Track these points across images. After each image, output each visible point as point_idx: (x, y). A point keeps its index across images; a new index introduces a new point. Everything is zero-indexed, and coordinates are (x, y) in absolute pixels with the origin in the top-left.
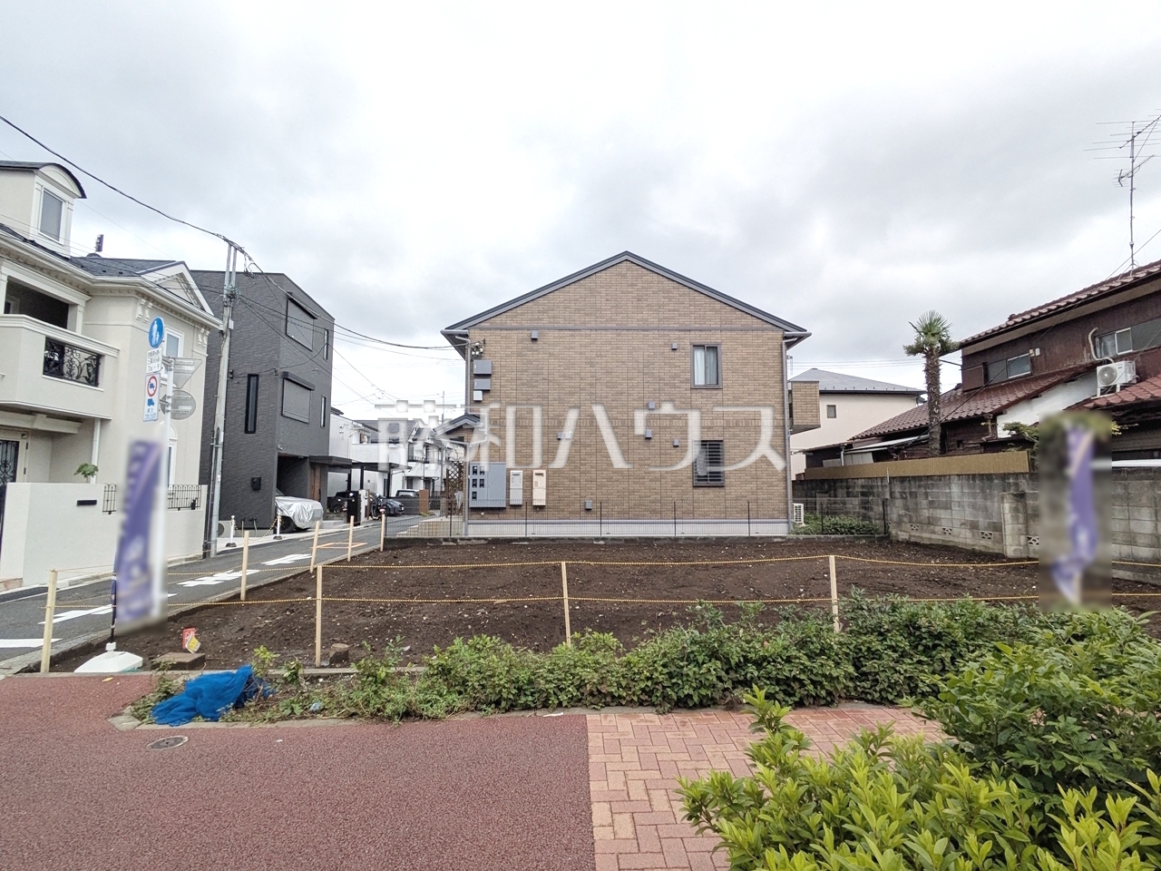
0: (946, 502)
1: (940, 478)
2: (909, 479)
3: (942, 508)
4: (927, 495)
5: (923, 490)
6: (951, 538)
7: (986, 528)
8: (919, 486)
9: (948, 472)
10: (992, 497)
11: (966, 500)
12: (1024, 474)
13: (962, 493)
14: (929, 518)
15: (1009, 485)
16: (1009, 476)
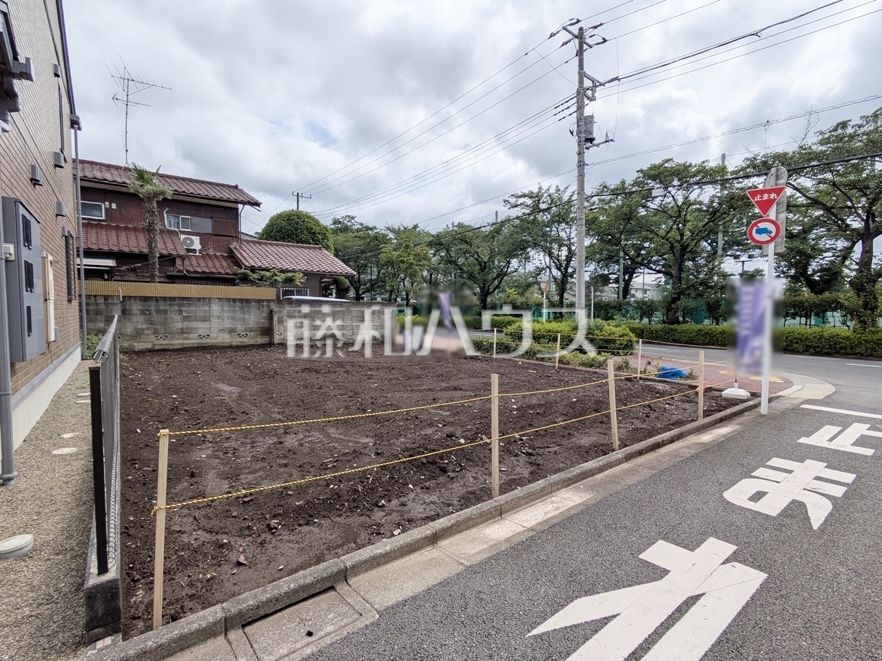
0: (205, 317)
1: (199, 299)
2: (157, 299)
3: (200, 321)
4: (181, 312)
5: (176, 308)
6: (208, 341)
7: (243, 331)
8: (170, 305)
9: (209, 296)
10: (249, 312)
11: (226, 314)
12: (273, 300)
13: (223, 310)
14: (182, 329)
15: (263, 306)
16: (263, 301)
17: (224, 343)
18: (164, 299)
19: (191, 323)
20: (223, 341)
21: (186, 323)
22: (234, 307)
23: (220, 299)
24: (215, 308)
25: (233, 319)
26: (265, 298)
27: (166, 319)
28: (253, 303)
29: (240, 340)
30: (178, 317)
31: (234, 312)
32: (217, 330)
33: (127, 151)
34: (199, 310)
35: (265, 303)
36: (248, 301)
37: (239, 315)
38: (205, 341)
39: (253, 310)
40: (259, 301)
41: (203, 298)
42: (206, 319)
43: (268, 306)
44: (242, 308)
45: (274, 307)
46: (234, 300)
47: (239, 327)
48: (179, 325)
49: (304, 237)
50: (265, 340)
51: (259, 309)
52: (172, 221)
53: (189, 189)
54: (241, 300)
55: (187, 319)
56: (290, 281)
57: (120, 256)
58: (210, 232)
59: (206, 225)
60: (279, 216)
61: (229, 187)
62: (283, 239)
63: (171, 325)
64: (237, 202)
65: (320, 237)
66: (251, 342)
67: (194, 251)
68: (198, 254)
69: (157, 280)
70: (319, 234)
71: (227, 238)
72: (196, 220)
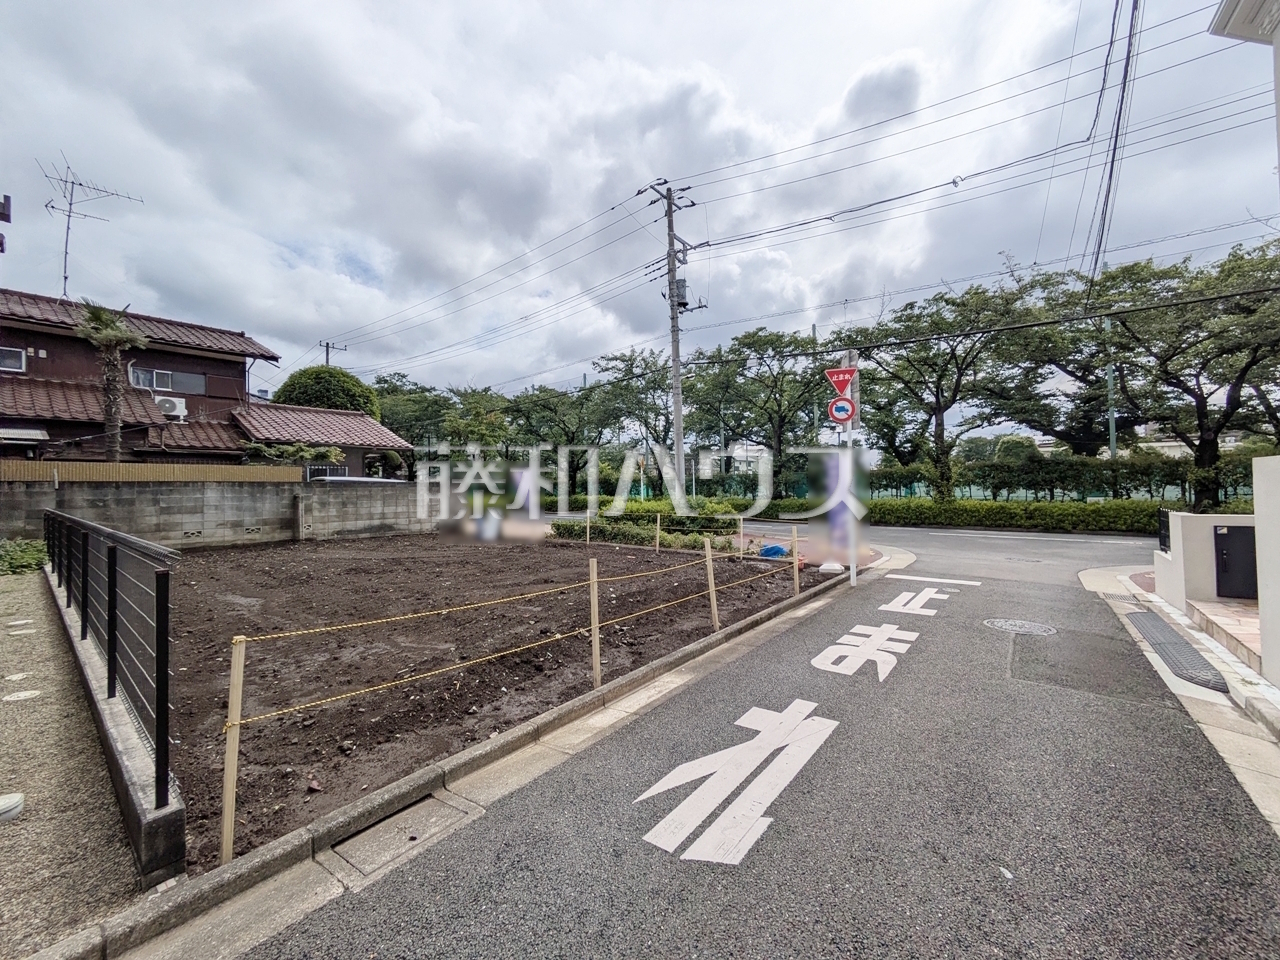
0: (195, 507)
1: (186, 484)
2: (117, 485)
3: (190, 513)
4: (156, 502)
5: (150, 496)
6: (198, 540)
7: (253, 525)
8: (140, 493)
9: (202, 479)
10: (263, 500)
11: (228, 503)
12: (299, 483)
13: (223, 498)
14: (158, 525)
15: (284, 491)
16: (283, 484)
17: (224, 541)
18: (130, 484)
19: (174, 516)
20: (221, 539)
21: (163, 518)
22: (241, 492)
23: (219, 482)
24: (212, 495)
25: (239, 509)
26: (286, 480)
27: (131, 512)
28: (269, 488)
29: (249, 536)
30: (151, 509)
31: (240, 500)
32: (214, 525)
33: (66, 278)
34: (188, 498)
35: (286, 487)
36: (262, 485)
37: (247, 503)
38: (194, 540)
39: (268, 496)
40: (277, 485)
41: (194, 482)
42: (197, 510)
43: (292, 491)
44: (252, 495)
45: (299, 491)
46: (241, 484)
47: (248, 519)
48: (154, 520)
49: (338, 401)
50: (286, 535)
51: (277, 494)
52: (142, 376)
53: (171, 335)
54: (251, 484)
55: (167, 511)
56: (322, 457)
57: (53, 425)
58: (202, 391)
59: (196, 383)
60: (303, 373)
61: (232, 334)
62: (309, 403)
63: (139, 521)
64: (244, 355)
65: (362, 400)
66: (265, 538)
67: (177, 418)
68: (182, 422)
69: (118, 457)
70: (359, 396)
71: (228, 401)
72: (180, 376)
